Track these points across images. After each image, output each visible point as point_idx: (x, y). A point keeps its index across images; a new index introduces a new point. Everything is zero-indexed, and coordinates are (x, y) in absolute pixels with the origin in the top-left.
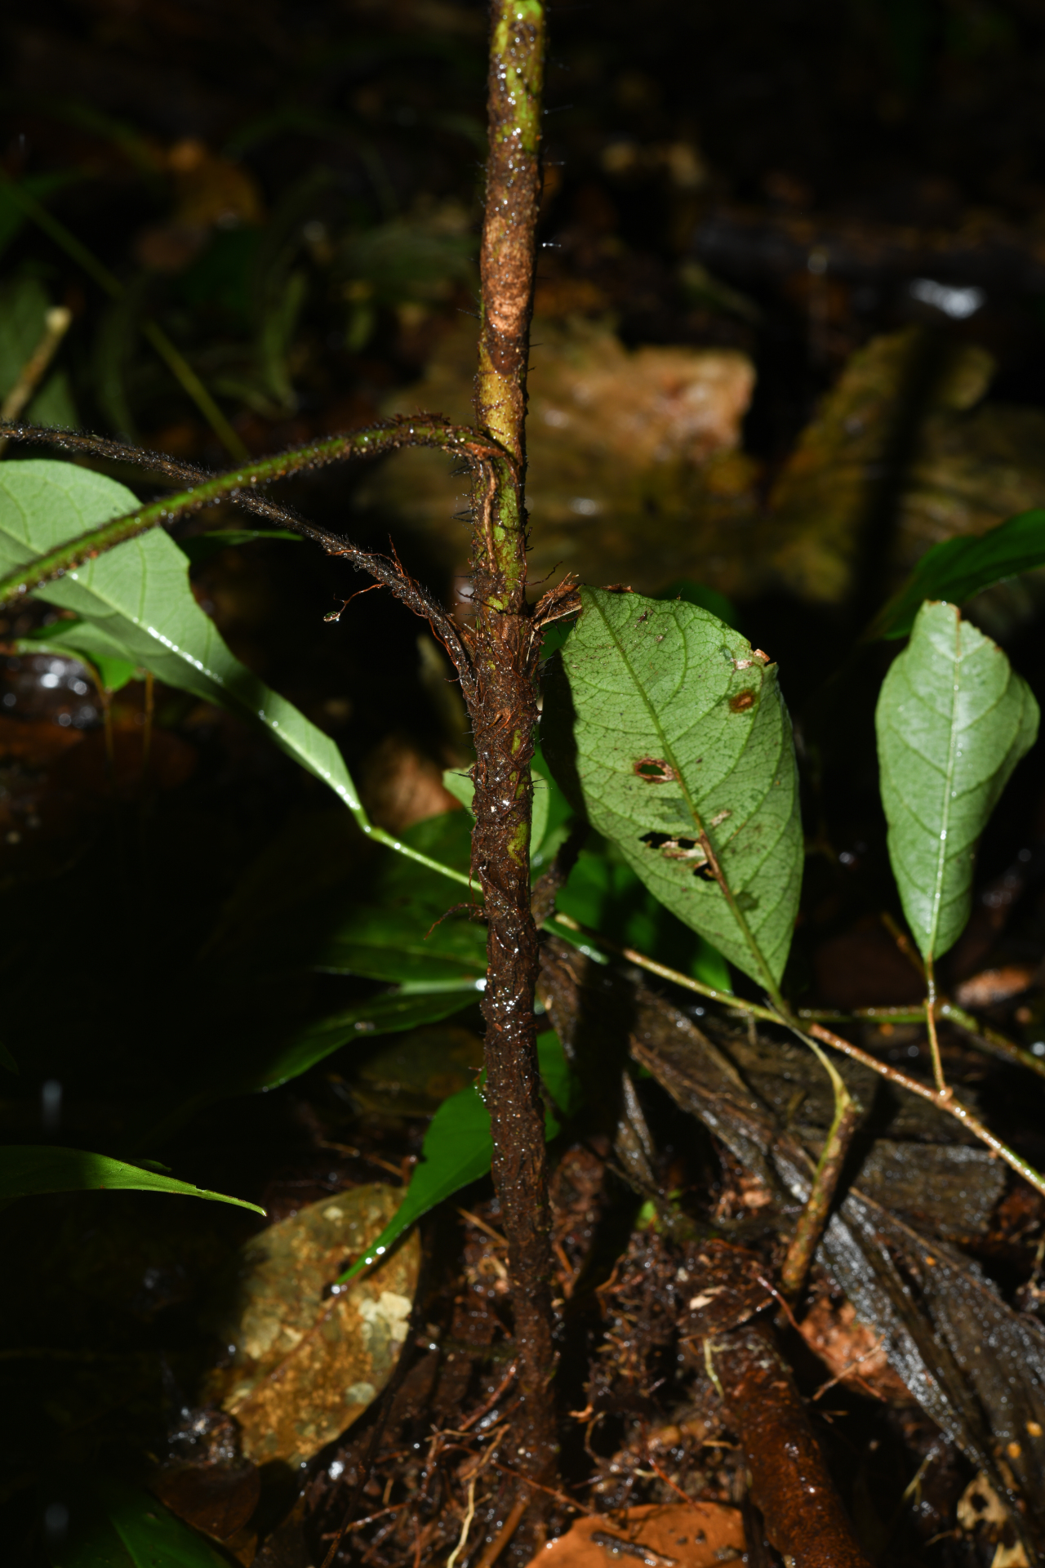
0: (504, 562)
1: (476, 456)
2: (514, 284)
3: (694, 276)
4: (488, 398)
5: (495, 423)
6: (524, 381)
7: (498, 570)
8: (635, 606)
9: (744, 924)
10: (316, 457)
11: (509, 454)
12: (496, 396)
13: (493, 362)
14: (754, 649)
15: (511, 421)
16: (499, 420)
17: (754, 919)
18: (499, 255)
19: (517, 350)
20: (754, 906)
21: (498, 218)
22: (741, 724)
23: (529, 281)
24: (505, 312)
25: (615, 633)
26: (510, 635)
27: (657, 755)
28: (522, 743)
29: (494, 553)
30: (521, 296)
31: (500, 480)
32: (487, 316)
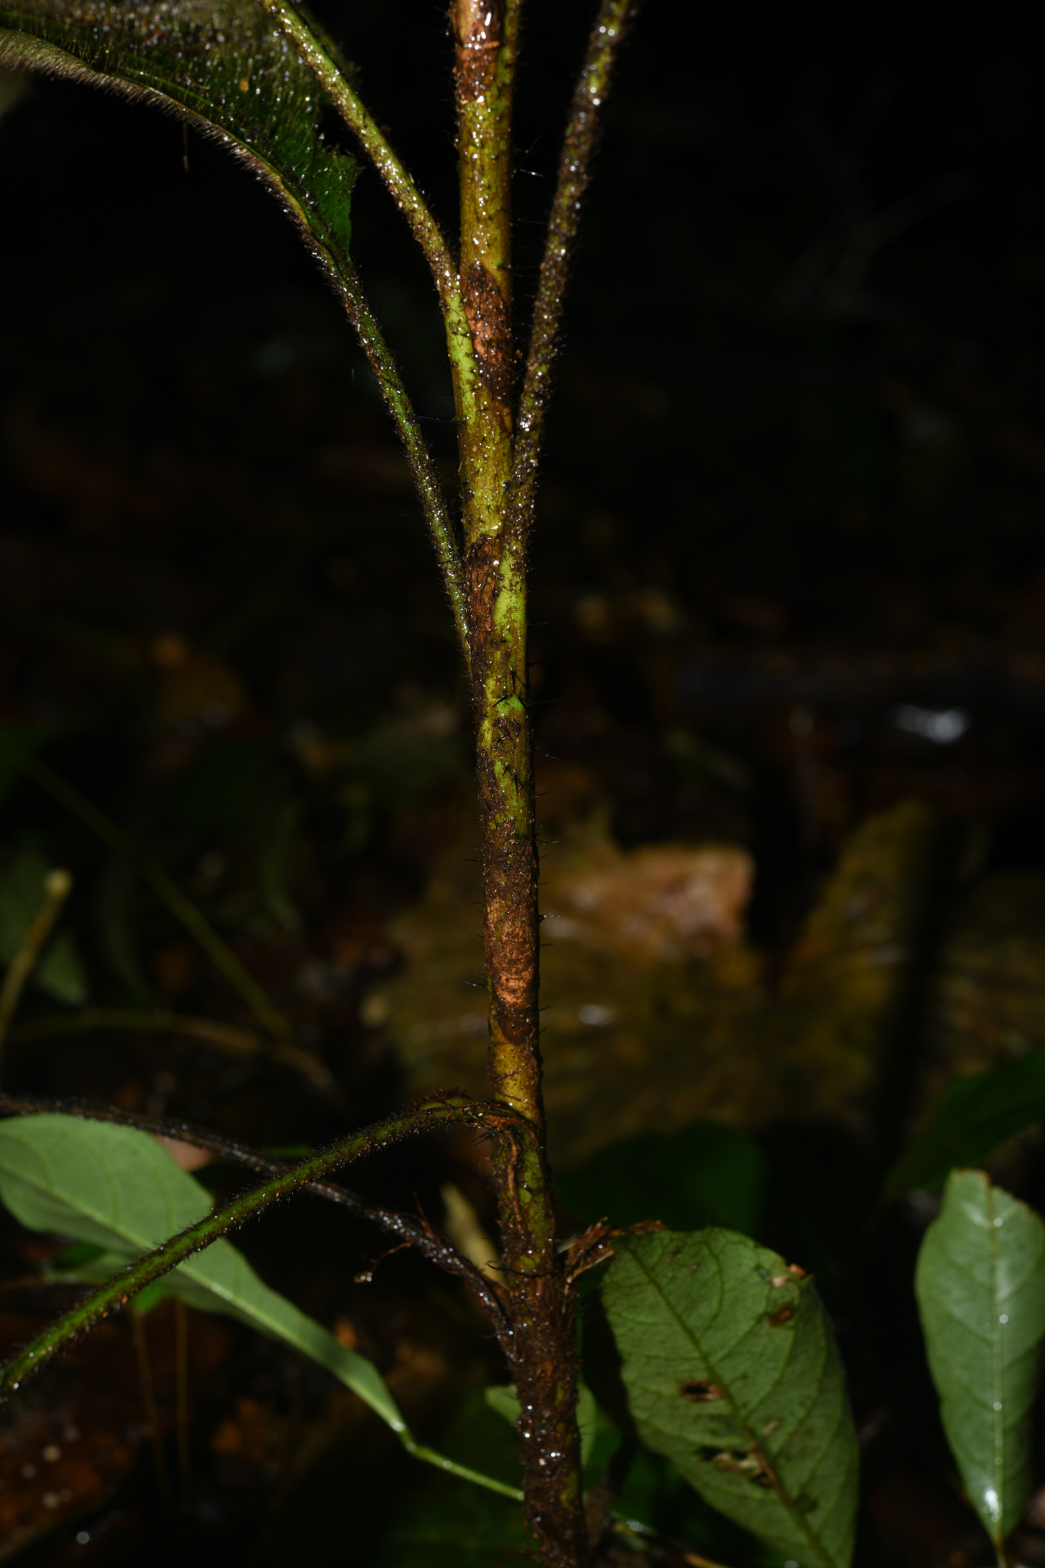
0: (532, 1221)
1: (495, 1127)
2: (519, 960)
3: (680, 743)
4: (502, 1067)
5: (512, 1091)
6: (537, 1048)
7: (526, 1230)
8: (666, 1242)
9: (804, 1526)
10: (338, 1161)
11: (527, 1121)
12: (510, 1066)
13: (504, 1033)
14: (788, 1264)
15: (527, 1087)
16: (515, 1088)
17: (816, 1520)
18: (502, 934)
19: (528, 1021)
20: (813, 1506)
21: (498, 899)
22: (783, 1337)
23: (533, 955)
24: (512, 987)
25: (648, 1271)
26: (544, 1292)
27: (701, 1376)
28: (565, 1393)
29: (521, 1215)
30: (527, 970)
31: (521, 1145)
32: (494, 991)
